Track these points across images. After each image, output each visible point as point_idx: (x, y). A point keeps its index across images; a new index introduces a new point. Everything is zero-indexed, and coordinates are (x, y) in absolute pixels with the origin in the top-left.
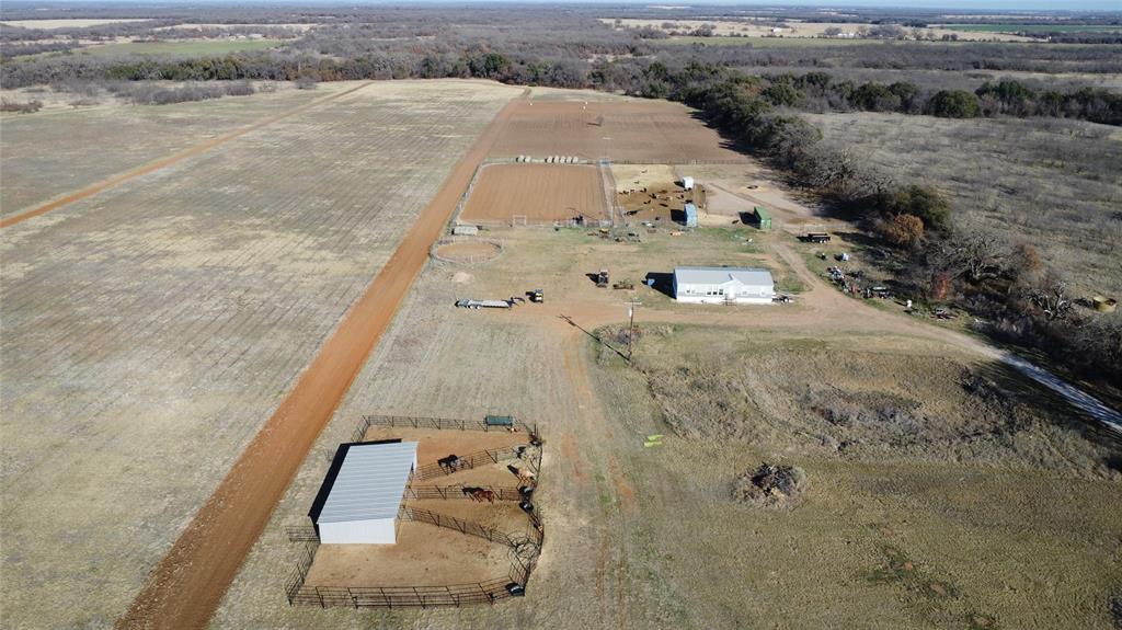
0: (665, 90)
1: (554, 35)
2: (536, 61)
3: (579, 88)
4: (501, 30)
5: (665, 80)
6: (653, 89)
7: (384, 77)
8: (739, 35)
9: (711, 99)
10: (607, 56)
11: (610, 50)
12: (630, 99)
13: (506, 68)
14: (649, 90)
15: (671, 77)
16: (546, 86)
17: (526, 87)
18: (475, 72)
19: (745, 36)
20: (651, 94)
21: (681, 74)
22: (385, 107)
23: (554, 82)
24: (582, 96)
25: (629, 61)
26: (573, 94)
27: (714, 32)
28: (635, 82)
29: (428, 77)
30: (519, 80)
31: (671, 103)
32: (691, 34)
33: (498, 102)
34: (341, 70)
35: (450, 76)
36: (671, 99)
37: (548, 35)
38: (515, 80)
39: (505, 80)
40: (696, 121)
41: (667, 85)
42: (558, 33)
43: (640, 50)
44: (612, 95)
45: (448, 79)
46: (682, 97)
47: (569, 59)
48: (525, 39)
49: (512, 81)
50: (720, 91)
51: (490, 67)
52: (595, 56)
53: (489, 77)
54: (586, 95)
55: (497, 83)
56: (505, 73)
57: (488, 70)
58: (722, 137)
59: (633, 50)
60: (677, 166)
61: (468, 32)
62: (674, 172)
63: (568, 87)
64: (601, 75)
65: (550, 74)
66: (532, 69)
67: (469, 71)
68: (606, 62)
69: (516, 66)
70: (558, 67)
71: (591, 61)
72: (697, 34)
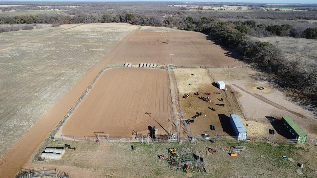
0: (193, 27)
1: (153, 9)
2: (144, 16)
3: (160, 26)
4: (136, 7)
5: (193, 23)
6: (188, 27)
7: (88, 22)
8: (211, 9)
9: (214, 31)
10: (170, 15)
11: (171, 13)
12: (179, 31)
13: (133, 19)
14: (187, 27)
15: (195, 22)
16: (147, 26)
17: (140, 26)
18: (122, 20)
19: (213, 9)
20: (188, 29)
21: (199, 21)
22: (80, 35)
23: (150, 24)
24: (160, 29)
25: (178, 16)
26: (157, 29)
27: (203, 8)
28: (181, 24)
29: (105, 22)
30: (137, 23)
31: (196, 32)
32: (196, 9)
33: (127, 32)
34: (72, 20)
35: (113, 22)
36: (196, 31)
37: (150, 9)
38: (136, 23)
39: (132, 24)
40: (209, 41)
41: (194, 25)
42: (154, 8)
43: (181, 13)
44: (172, 29)
45: (112, 23)
46: (200, 30)
47: (156, 16)
48: (143, 10)
49: (135, 24)
50: (217, 28)
51: (127, 19)
52: (166, 15)
53: (127, 22)
54: (162, 29)
55: (130, 24)
56: (132, 21)
57: (126, 20)
58: (225, 50)
59: (178, 13)
60: (210, 69)
61: (125, 8)
62: (209, 75)
63: (155, 26)
64: (168, 22)
65: (149, 21)
66: (142, 19)
67: (119, 20)
68: (170, 17)
69: (136, 18)
70: (152, 18)
71: (164, 17)
72: (198, 9)
